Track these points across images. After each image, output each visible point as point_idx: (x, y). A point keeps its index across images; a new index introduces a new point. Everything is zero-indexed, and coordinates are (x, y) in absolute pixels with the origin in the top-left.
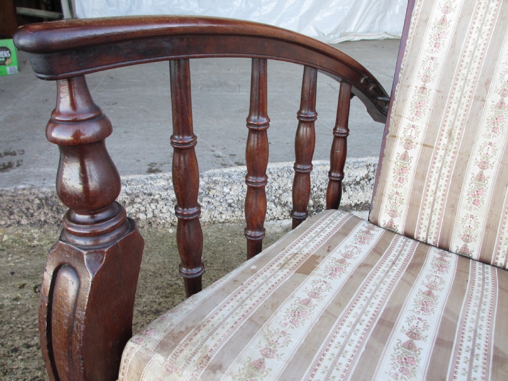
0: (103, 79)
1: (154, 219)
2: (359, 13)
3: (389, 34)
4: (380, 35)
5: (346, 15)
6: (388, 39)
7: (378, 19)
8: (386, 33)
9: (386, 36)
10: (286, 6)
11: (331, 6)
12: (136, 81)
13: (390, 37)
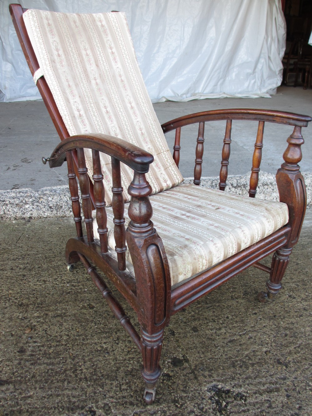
0: (3, 129)
1: (4, 215)
2: (205, 79)
3: (227, 94)
4: (220, 95)
5: (194, 80)
6: (227, 98)
7: (219, 83)
8: (224, 93)
9: (225, 96)
10: (150, 74)
11: (183, 74)
12: (26, 130)
13: (228, 97)
